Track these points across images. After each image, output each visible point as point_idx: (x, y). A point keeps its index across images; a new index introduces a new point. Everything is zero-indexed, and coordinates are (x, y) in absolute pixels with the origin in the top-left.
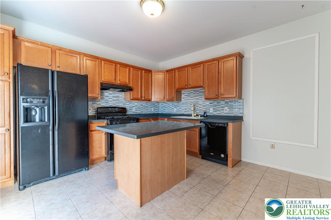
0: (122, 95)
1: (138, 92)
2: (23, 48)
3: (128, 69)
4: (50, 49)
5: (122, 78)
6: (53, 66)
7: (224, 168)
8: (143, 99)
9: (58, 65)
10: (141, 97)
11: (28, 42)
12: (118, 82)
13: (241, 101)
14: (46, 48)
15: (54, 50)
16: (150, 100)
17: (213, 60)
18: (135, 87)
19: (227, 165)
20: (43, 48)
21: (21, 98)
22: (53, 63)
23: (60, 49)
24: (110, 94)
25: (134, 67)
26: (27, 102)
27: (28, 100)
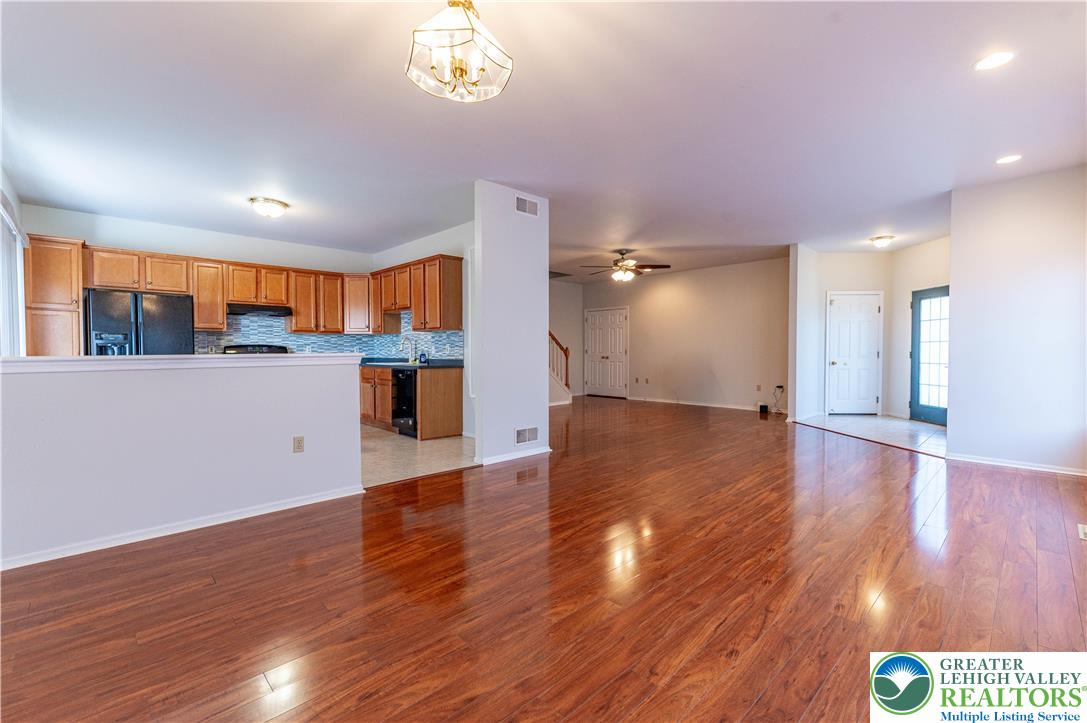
0: (280, 323)
1: (309, 316)
2: (96, 262)
3: (284, 276)
4: (136, 258)
5: (272, 292)
6: (142, 283)
7: (413, 440)
8: (322, 329)
9: (149, 280)
10: (317, 326)
11: (103, 251)
12: (264, 300)
13: (461, 334)
14: (131, 257)
15: (143, 258)
16: (340, 332)
17: (419, 262)
18: (302, 309)
19: (416, 437)
20: (126, 256)
21: (93, 334)
22: (142, 277)
23: (152, 256)
24: (252, 322)
25: (298, 271)
26: (101, 339)
27: (103, 336)
